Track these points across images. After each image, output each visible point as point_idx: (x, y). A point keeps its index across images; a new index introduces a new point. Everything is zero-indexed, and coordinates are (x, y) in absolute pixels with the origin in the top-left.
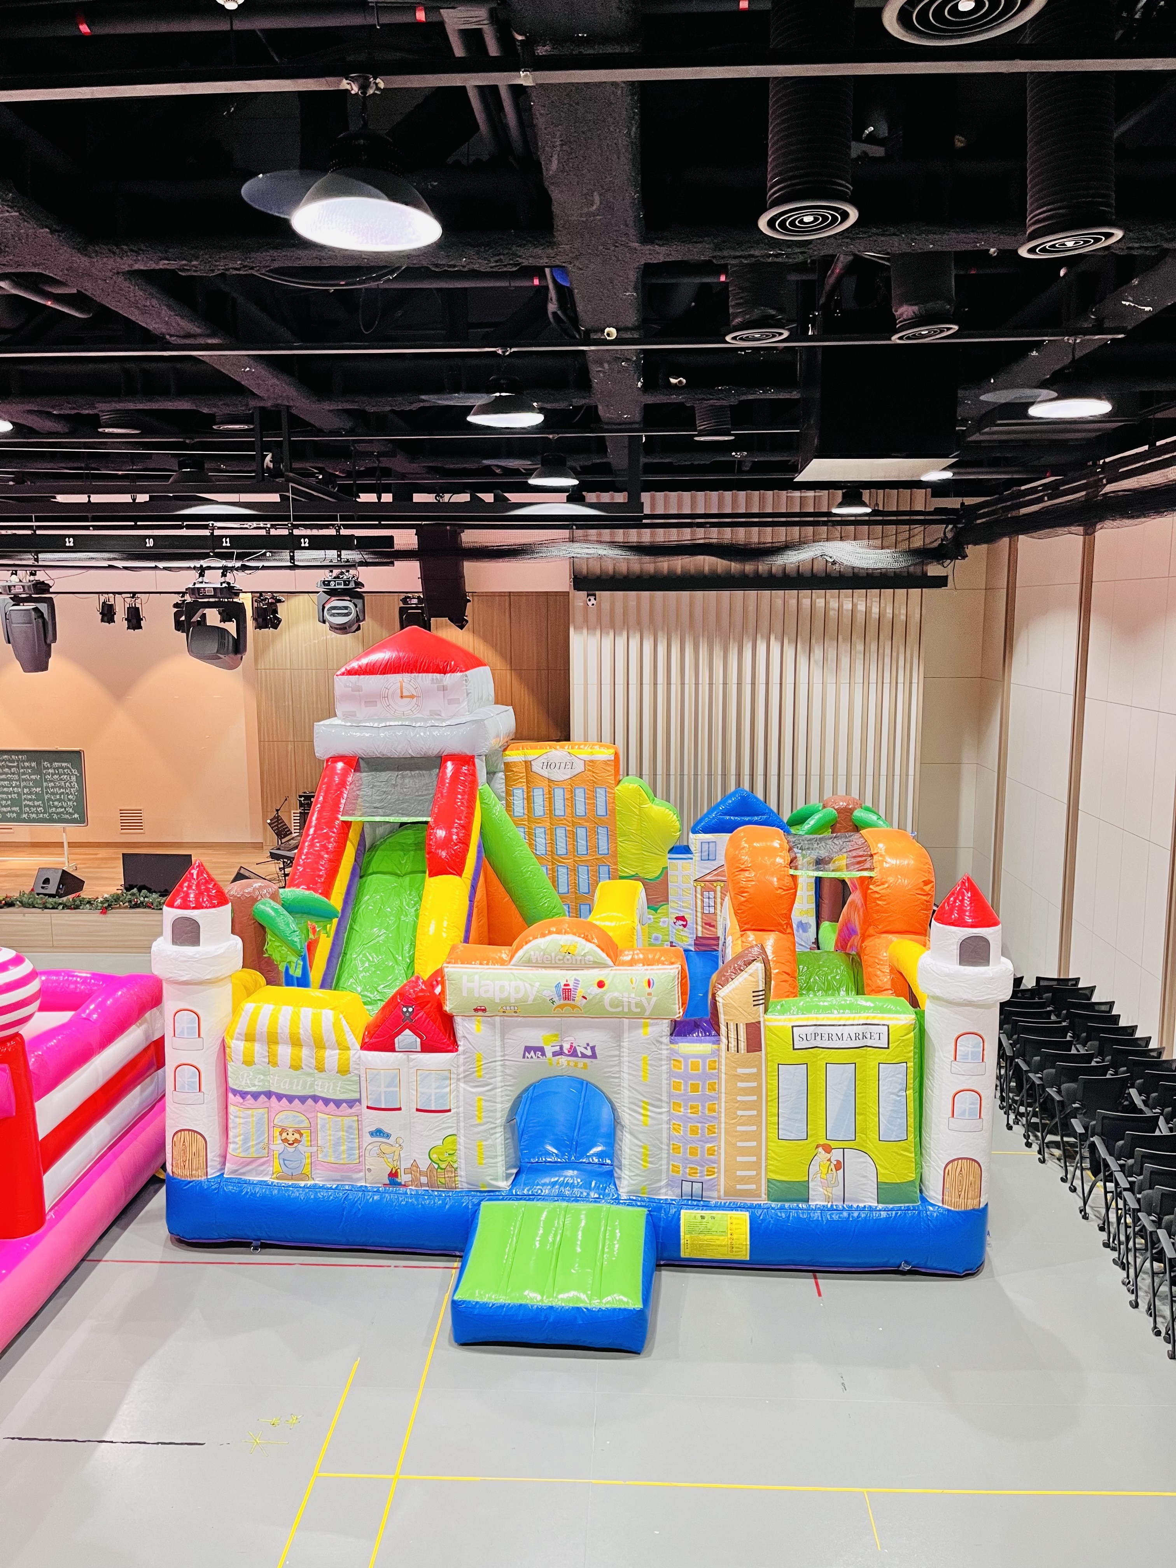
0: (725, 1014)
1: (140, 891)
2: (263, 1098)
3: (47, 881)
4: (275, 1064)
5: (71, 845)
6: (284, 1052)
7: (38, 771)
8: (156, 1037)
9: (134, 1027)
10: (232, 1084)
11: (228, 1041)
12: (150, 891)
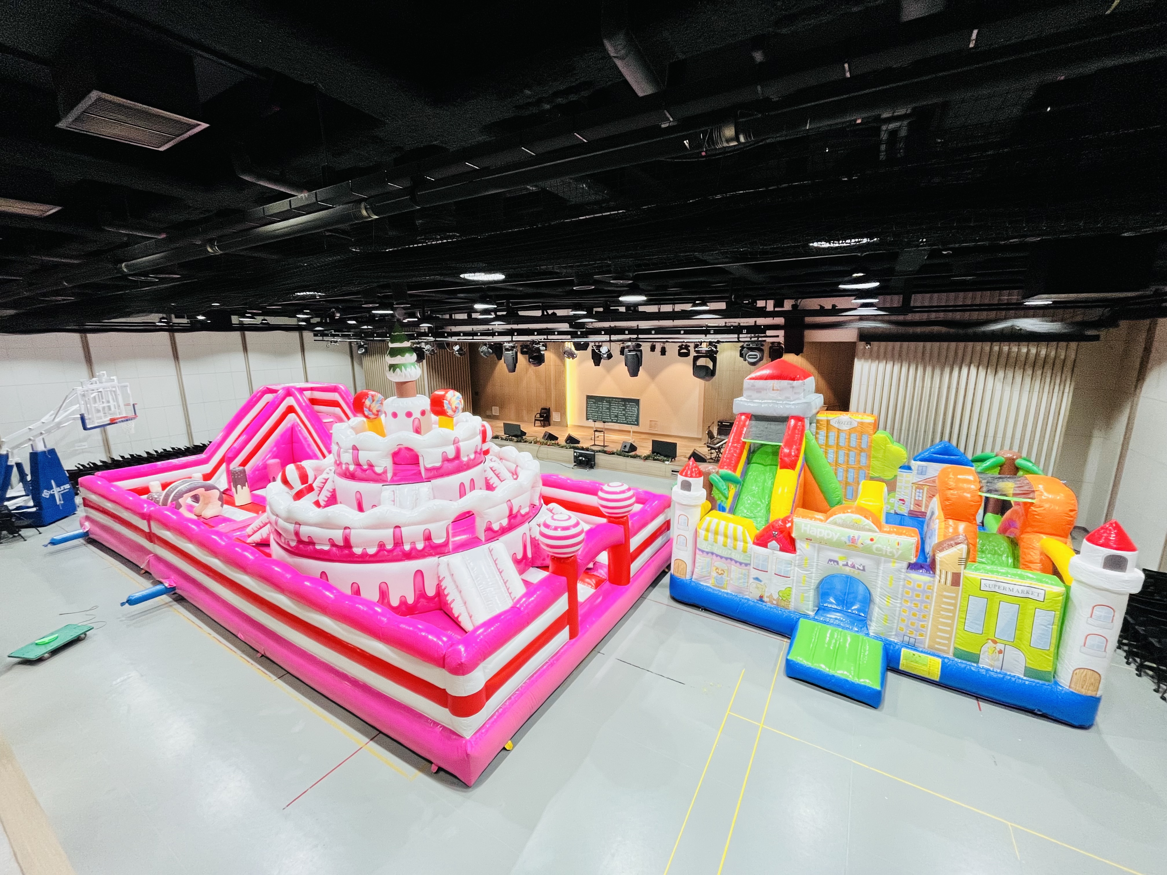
0: (940, 565)
1: (657, 454)
2: (710, 554)
3: (625, 446)
4: (716, 543)
5: (634, 432)
6: (721, 539)
7: (624, 405)
8: (668, 519)
9: (661, 515)
10: (698, 546)
11: (698, 529)
12: (661, 455)
